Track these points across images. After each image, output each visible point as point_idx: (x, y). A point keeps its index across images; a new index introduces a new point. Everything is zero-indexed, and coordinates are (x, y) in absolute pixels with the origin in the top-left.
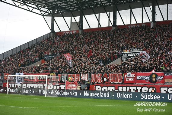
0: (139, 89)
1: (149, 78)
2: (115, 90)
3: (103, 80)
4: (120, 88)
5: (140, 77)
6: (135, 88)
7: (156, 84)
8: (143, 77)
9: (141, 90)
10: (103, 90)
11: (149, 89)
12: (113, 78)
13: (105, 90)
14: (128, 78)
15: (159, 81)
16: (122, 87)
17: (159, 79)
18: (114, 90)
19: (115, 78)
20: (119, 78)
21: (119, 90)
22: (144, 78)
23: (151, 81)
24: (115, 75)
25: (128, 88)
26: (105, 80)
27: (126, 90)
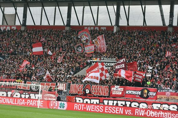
0: (128, 103)
1: (140, 93)
2: (100, 103)
3: (84, 92)
4: (106, 102)
5: (130, 92)
6: (123, 103)
7: (147, 100)
8: (133, 91)
9: (130, 105)
10: (85, 102)
11: (139, 104)
12: (97, 90)
13: (87, 102)
14: (116, 91)
15: (152, 97)
16: (108, 100)
17: (151, 95)
18: (98, 103)
19: (99, 90)
20: (105, 91)
21: (104, 103)
22: (134, 93)
23: (142, 96)
24: (100, 87)
25: (115, 102)
26: (87, 91)
27: (113, 104)
